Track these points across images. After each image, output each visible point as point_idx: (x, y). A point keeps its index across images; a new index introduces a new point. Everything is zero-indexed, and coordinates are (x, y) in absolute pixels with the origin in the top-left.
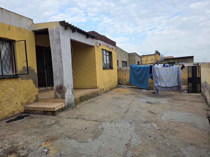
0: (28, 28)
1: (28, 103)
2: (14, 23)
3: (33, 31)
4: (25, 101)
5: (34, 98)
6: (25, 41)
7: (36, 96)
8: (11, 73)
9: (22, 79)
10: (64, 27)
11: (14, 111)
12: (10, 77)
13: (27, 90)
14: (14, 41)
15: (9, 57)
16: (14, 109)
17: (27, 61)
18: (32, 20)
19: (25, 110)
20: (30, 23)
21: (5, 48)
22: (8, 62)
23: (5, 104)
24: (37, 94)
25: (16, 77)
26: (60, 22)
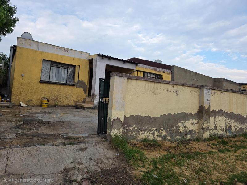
0: (85, 59)
1: (78, 102)
2: (77, 56)
3: (88, 60)
4: (76, 100)
5: (83, 100)
6: (79, 66)
7: (84, 99)
8: (72, 83)
9: (76, 87)
10: (101, 57)
11: (69, 104)
12: (70, 85)
13: (78, 94)
14: (76, 66)
15: (72, 75)
16: (69, 103)
17: (78, 77)
18: (89, 53)
19: (75, 105)
20: (87, 55)
21: (71, 70)
22: (71, 77)
23: (65, 99)
24: (85, 98)
25: (73, 85)
26: (98, 54)
